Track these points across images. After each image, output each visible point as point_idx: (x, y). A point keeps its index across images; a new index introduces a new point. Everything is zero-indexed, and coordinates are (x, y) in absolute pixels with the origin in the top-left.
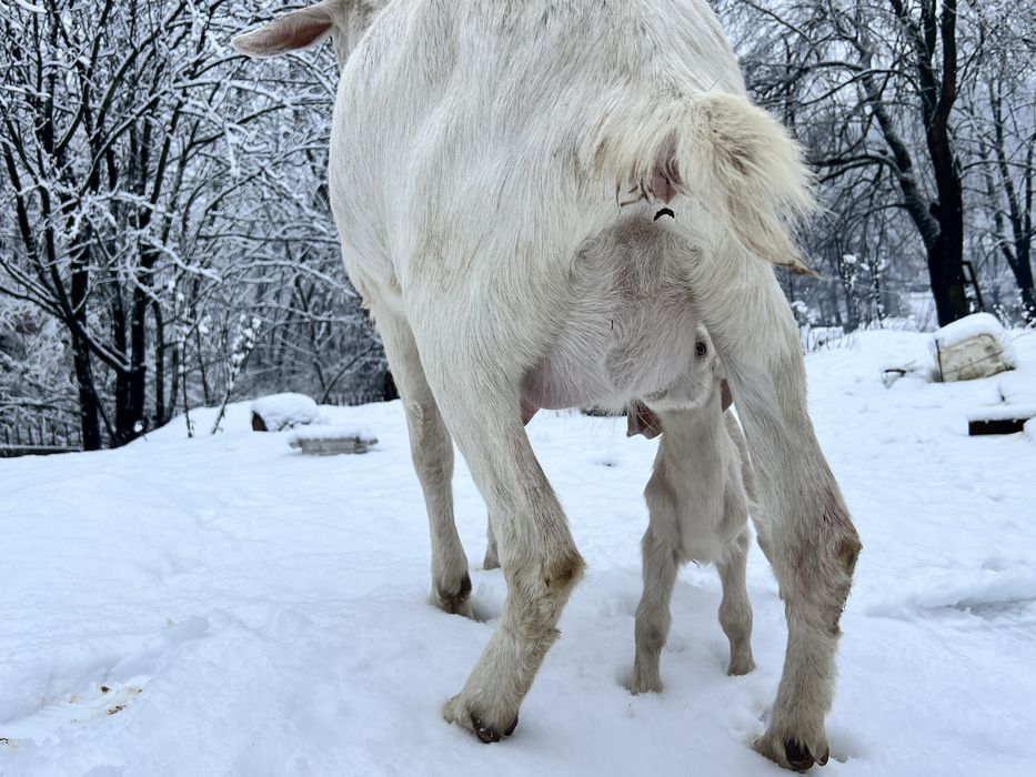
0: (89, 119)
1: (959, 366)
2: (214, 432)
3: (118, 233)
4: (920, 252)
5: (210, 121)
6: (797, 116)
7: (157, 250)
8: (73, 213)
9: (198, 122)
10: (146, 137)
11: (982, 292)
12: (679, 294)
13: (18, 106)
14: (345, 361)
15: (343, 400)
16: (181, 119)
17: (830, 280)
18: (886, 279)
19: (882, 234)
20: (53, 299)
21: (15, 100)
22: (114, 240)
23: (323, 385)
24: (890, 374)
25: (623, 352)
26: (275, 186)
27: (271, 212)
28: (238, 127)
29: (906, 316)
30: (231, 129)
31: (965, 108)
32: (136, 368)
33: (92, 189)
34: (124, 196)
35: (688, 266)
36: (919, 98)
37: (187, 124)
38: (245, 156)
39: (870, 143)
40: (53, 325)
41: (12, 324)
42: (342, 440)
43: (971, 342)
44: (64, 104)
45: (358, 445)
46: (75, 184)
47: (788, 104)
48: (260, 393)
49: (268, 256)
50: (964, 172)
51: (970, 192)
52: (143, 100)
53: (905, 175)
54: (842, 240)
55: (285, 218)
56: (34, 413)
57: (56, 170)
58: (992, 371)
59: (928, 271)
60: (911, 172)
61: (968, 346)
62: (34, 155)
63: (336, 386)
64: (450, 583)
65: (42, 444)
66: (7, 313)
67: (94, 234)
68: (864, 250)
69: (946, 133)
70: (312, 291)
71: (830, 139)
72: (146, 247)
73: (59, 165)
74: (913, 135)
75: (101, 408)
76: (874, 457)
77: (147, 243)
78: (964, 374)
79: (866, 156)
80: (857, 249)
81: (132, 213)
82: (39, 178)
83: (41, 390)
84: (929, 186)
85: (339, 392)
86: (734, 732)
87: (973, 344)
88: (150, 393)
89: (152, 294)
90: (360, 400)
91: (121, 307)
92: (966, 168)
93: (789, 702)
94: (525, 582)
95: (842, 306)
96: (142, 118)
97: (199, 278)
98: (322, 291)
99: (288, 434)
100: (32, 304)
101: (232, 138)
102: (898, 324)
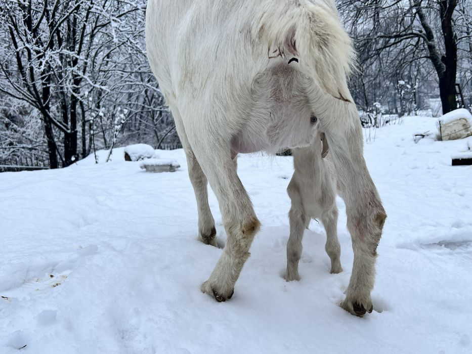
0: (48, 15)
1: (450, 133)
2: (107, 161)
3: (63, 69)
4: (436, 79)
5: (104, 16)
6: (380, 14)
7: (81, 77)
8: (41, 60)
9: (98, 17)
10: (75, 23)
11: (465, 98)
12: (301, 100)
13: (15, 9)
14: (168, 129)
15: (167, 147)
16: (90, 16)
17: (393, 92)
18: (419, 92)
19: (418, 70)
20: (34, 100)
21: (13, 6)
22: (62, 72)
23: (158, 140)
24: (417, 137)
25: (274, 127)
26: (134, 47)
27: (133, 59)
28: (117, 19)
29: (427, 109)
30: (113, 20)
31: (461, 10)
32: (73, 132)
33: (50, 48)
34: (65, 52)
35: (306, 86)
36: (438, 5)
37: (94, 17)
38: (121, 33)
39: (414, 27)
40: (36, 112)
41: (17, 111)
42: (164, 166)
43: (456, 122)
44: (36, 8)
45: (171, 168)
46: (42, 46)
47: (376, 8)
48: (130, 143)
49: (132, 80)
50: (458, 41)
51: (460, 51)
52: (72, 6)
53: (430, 42)
54: (399, 74)
55: (140, 63)
56: (28, 151)
57: (33, 39)
58: (465, 136)
59: (439, 89)
60: (433, 41)
61: (455, 124)
62: (23, 32)
63: (164, 141)
64: (206, 231)
65: (32, 165)
66: (15, 106)
67: (52, 69)
68: (410, 78)
69: (451, 23)
70: (153, 97)
71: (395, 25)
72: (76, 76)
73: (34, 37)
74: (435, 23)
75: (58, 150)
76: (407, 175)
77: (76, 74)
78: (451, 137)
79: (412, 34)
80: (406, 78)
81: (68, 60)
82: (26, 43)
83: (31, 142)
84: (442, 48)
85: (166, 143)
86: (332, 299)
87: (457, 123)
88: (79, 142)
89: (79, 98)
90: (175, 147)
91: (65, 103)
92: (459, 39)
93: (355, 286)
94: (234, 232)
95: (398, 104)
96: (72, 15)
97: (100, 90)
98: (157, 96)
99: (141, 162)
100: (26, 102)
101: (114, 24)
102: (423, 113)
